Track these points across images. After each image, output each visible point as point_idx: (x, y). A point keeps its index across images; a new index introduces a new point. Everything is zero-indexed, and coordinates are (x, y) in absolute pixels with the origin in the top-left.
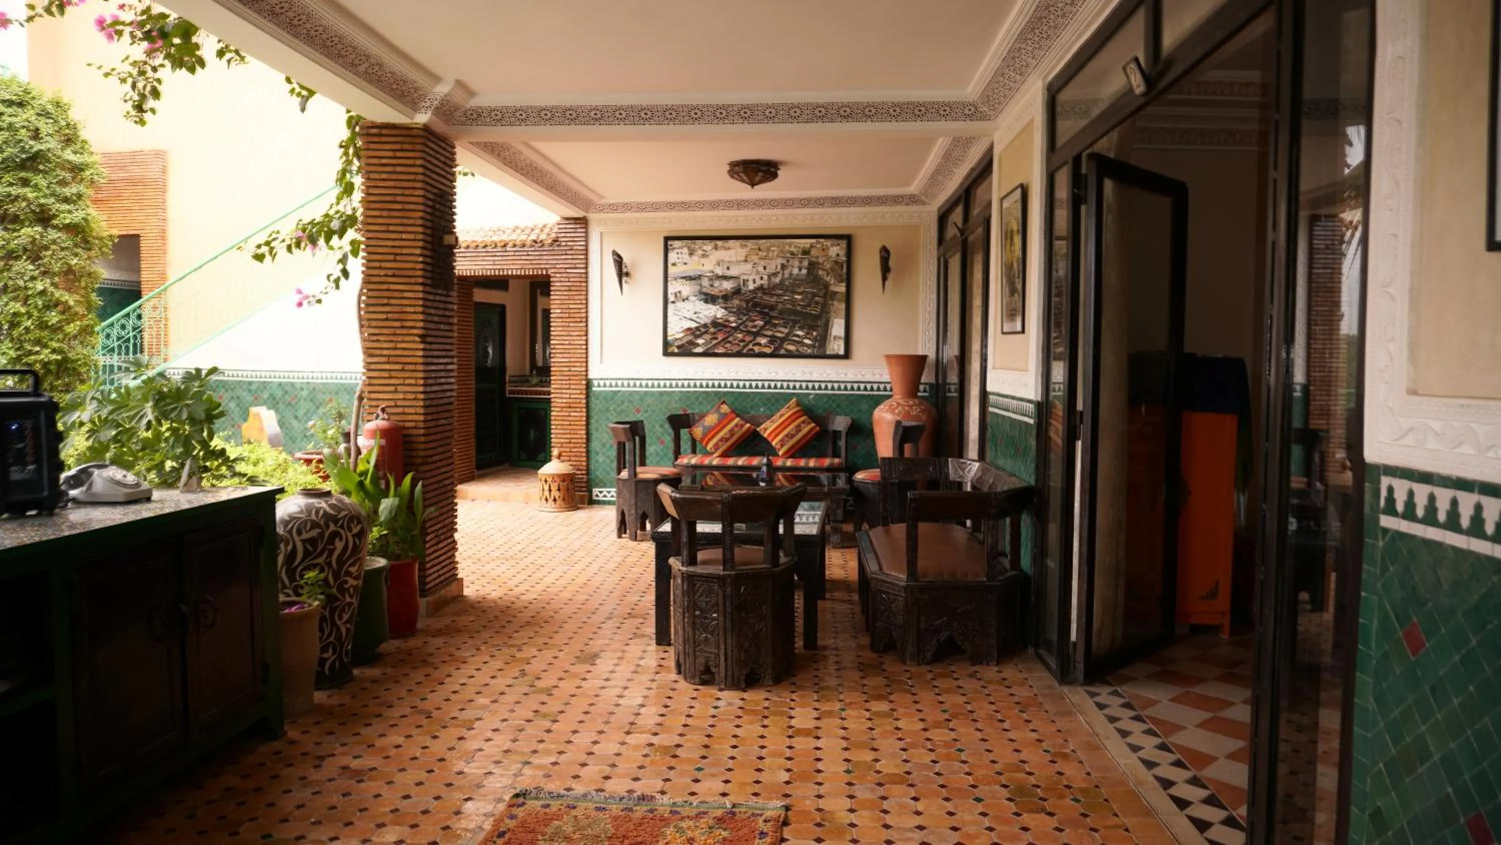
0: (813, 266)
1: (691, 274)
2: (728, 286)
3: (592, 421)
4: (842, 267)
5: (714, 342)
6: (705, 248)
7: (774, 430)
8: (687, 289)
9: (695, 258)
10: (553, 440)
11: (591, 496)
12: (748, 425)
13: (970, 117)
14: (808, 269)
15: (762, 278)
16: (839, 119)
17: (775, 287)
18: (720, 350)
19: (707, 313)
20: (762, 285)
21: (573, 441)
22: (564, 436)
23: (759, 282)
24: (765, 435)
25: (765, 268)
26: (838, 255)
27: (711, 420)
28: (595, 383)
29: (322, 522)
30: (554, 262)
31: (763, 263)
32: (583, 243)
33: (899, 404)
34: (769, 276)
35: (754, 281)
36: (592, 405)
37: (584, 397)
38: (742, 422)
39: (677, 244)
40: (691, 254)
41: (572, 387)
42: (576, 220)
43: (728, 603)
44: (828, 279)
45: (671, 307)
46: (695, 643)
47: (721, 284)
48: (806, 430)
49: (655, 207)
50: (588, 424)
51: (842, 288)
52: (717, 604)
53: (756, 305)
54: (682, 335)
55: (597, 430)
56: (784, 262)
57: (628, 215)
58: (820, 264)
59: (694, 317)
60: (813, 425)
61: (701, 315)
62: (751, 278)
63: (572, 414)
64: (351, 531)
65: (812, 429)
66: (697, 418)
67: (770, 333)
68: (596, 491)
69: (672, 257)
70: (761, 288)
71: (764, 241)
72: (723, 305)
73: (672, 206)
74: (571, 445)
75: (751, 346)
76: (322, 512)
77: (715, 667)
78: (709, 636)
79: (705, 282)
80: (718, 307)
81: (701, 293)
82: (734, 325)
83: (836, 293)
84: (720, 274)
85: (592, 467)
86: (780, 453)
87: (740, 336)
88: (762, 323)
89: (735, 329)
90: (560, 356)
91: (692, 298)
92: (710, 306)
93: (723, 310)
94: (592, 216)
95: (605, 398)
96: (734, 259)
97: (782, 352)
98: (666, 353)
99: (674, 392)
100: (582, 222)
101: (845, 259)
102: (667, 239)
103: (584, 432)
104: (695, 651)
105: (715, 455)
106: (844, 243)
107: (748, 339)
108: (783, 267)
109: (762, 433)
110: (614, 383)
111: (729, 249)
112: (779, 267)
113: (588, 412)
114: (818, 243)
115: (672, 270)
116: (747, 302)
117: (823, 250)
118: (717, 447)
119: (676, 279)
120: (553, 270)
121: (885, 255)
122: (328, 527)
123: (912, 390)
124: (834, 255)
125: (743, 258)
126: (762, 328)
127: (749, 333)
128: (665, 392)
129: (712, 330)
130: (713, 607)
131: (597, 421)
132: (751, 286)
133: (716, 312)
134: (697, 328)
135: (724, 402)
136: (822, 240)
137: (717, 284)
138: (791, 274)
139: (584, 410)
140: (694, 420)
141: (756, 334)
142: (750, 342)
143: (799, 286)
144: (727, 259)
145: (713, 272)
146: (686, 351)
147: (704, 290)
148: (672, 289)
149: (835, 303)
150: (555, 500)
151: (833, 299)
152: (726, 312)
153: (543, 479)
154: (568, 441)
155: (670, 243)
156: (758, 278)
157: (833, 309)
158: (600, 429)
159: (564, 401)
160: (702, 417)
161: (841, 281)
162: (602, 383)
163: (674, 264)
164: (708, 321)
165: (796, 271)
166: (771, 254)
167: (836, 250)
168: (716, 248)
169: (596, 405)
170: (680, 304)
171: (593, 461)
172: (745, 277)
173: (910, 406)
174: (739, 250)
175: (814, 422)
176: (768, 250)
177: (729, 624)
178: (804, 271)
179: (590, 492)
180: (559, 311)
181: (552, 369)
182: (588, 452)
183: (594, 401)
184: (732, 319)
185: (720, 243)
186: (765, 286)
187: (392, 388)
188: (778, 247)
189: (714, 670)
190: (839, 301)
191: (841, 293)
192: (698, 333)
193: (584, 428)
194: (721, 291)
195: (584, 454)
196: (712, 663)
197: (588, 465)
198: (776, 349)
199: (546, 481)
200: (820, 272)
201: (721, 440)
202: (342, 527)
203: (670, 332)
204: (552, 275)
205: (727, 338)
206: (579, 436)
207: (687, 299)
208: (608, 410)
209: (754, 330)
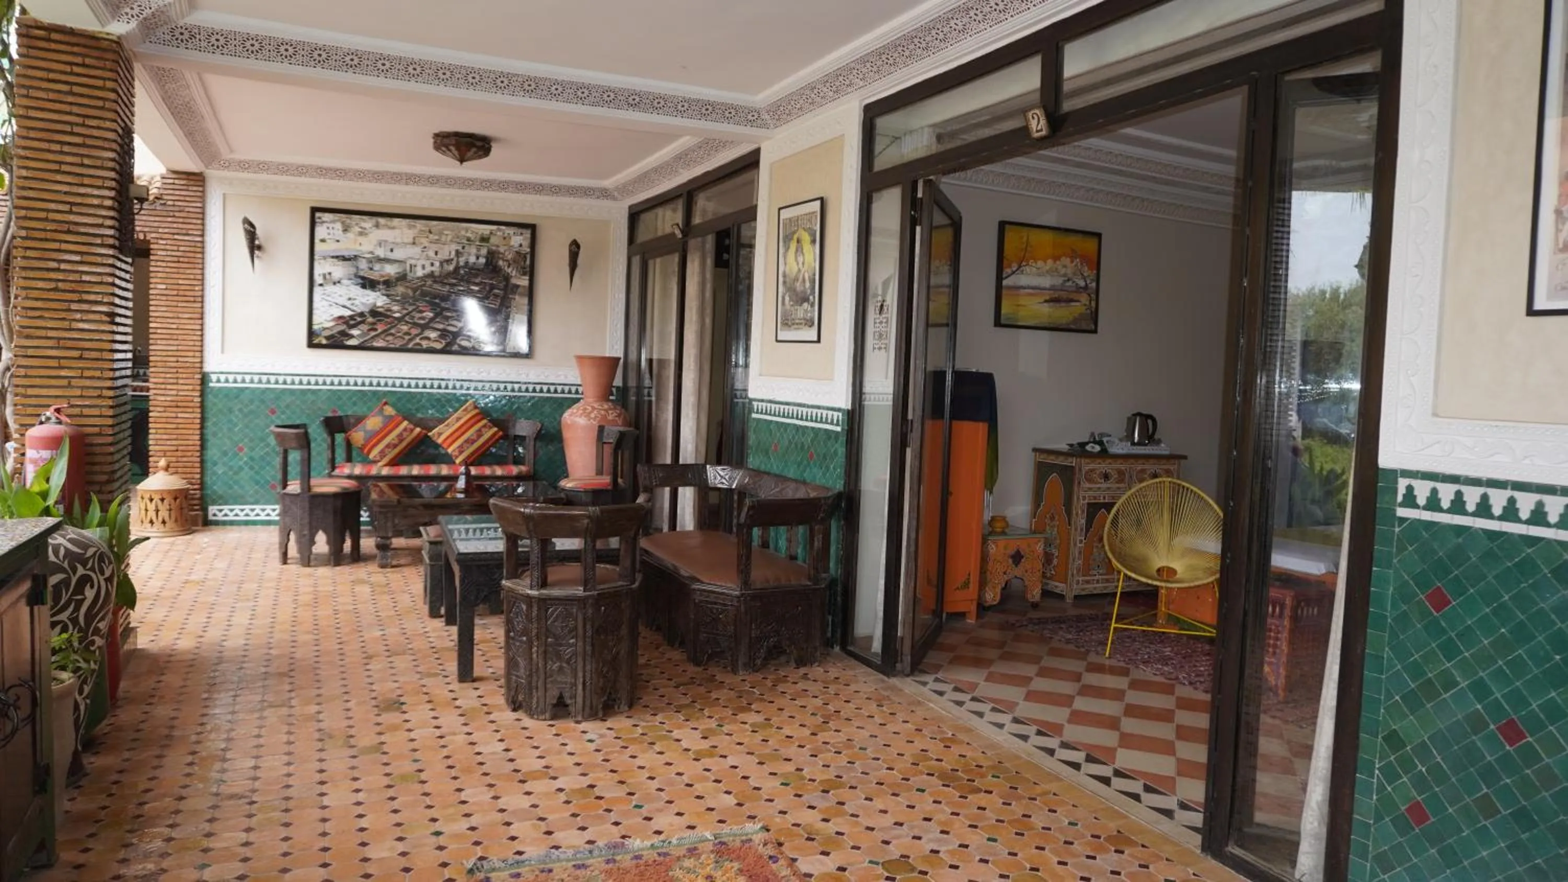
0: (492, 256)
1: (346, 254)
2: (391, 270)
3: (209, 424)
4: (525, 257)
5: (373, 333)
6: (364, 225)
7: (452, 434)
8: (339, 270)
9: (350, 235)
10: (151, 448)
11: (206, 515)
12: (418, 430)
13: (751, 123)
14: (487, 258)
15: (432, 265)
16: (626, 107)
17: (449, 275)
18: (379, 343)
19: (364, 301)
20: (432, 272)
21: (181, 448)
22: (169, 443)
23: (429, 269)
24: (440, 441)
25: (436, 253)
26: (521, 245)
27: (373, 423)
28: (214, 377)
29: (66, 565)
30: (156, 224)
31: (435, 247)
32: (199, 205)
33: (594, 408)
34: (441, 263)
35: (423, 267)
36: (209, 404)
37: (198, 394)
38: (412, 426)
39: (327, 217)
40: (345, 230)
41: (181, 381)
42: (188, 175)
43: (588, 627)
44: (509, 270)
45: (317, 291)
46: (545, 673)
47: (383, 267)
48: (488, 434)
49: (301, 170)
50: (202, 428)
51: (524, 282)
52: (576, 628)
53: (424, 294)
54: (332, 324)
55: (215, 434)
56: (460, 248)
57: (264, 176)
58: (499, 253)
59: (348, 304)
60: (495, 429)
61: (357, 302)
62: (420, 263)
63: (180, 415)
64: (102, 573)
65: (494, 435)
66: (352, 421)
67: (441, 326)
68: (212, 509)
69: (320, 232)
70: (431, 275)
71: (435, 223)
72: (384, 292)
73: (322, 171)
74: (179, 454)
75: (417, 340)
76: (62, 552)
77: (571, 698)
78: (565, 665)
79: (363, 265)
80: (378, 293)
81: (357, 276)
82: (397, 315)
83: (518, 286)
84: (382, 256)
85: (208, 480)
86: (458, 461)
87: (405, 328)
88: (431, 315)
89: (400, 320)
90: (164, 342)
91: (345, 282)
92: (368, 292)
93: (385, 298)
94: (212, 174)
95: (226, 396)
96: (399, 240)
97: (455, 348)
98: (311, 345)
99: (320, 390)
100: (196, 179)
101: (528, 250)
102: (314, 210)
103: (198, 437)
104: (545, 683)
105: (380, 464)
106: (528, 233)
107: (415, 331)
108: (458, 253)
109: (434, 439)
110: (239, 378)
111: (393, 228)
112: (453, 253)
113: (202, 413)
114: (499, 230)
115: (318, 247)
116: (415, 290)
117: (505, 238)
118: (382, 454)
119: (325, 258)
120: (153, 235)
121: (575, 249)
122: (74, 571)
123: (606, 393)
124: (517, 245)
125: (411, 240)
126: (432, 320)
127: (415, 325)
128: (309, 390)
129: (370, 320)
130: (570, 632)
131: (215, 424)
132: (420, 273)
133: (376, 299)
134: (352, 317)
135: (386, 404)
136: (503, 228)
137: (377, 267)
138: (467, 263)
139: (199, 410)
140: (349, 424)
141: (424, 327)
142: (417, 335)
143: (476, 276)
144: (391, 239)
145: (371, 253)
146: (336, 342)
147: (362, 274)
148: (319, 270)
149: (517, 297)
150: (164, 522)
151: (514, 293)
152: (388, 301)
153: (147, 496)
154: (174, 448)
155: (318, 215)
156: (427, 264)
157: (513, 303)
158: (220, 435)
159: (169, 398)
160: (360, 420)
161: (524, 274)
162: (223, 377)
163: (323, 241)
164: (366, 310)
165: (472, 259)
166: (443, 238)
167: (519, 240)
168: (377, 226)
169: (215, 404)
170: (330, 288)
171: (209, 473)
172: (413, 262)
173: (606, 410)
174: (406, 231)
175: (495, 425)
176: (441, 233)
177: (589, 648)
178: (482, 260)
179: (205, 510)
180: (164, 287)
181: (151, 358)
182: (202, 462)
183: (210, 398)
184: (395, 308)
185: (382, 221)
186: (437, 274)
187: (64, 382)
188: (452, 231)
189: (569, 701)
190: (521, 295)
191: (524, 287)
192: (352, 322)
193: (198, 432)
194: (382, 276)
195: (198, 465)
196: (567, 695)
197: (202, 478)
198: (448, 344)
199: (151, 500)
200: (501, 263)
201: (388, 446)
202: (92, 569)
203: (316, 319)
204: (152, 241)
205: (390, 329)
206: (190, 443)
207: (339, 282)
208: (231, 411)
209: (422, 322)
